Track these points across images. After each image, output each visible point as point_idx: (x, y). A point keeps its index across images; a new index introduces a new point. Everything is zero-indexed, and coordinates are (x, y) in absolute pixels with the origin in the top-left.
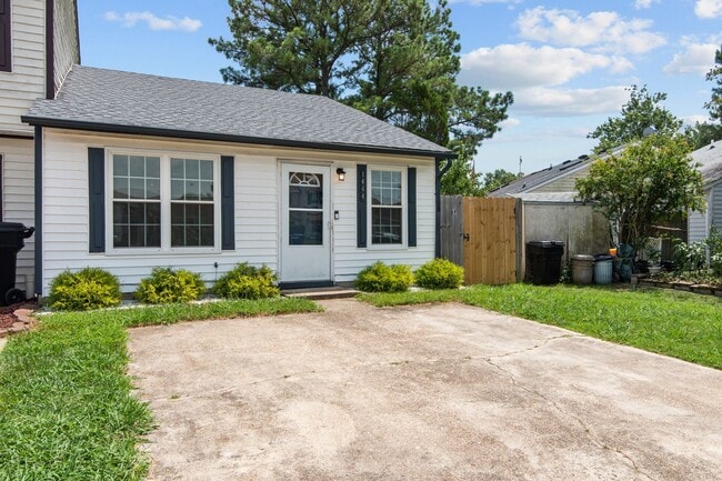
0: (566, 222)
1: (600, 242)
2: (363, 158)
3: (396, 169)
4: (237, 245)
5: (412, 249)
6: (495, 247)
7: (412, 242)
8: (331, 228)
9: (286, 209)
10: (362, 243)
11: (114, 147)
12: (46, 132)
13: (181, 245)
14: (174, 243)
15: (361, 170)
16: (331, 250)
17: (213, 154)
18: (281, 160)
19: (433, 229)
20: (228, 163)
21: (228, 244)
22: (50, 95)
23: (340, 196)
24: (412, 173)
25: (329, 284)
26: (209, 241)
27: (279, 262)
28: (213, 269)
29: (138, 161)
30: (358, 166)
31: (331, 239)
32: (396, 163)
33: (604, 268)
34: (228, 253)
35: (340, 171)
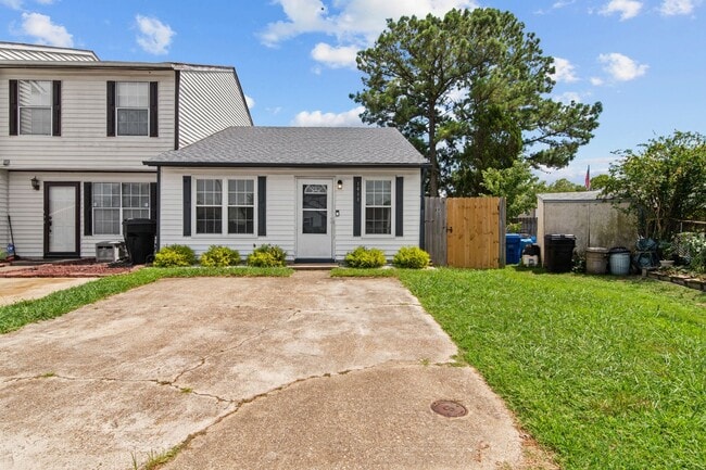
0: (588, 218)
1: (626, 236)
2: (359, 172)
3: (387, 179)
4: (268, 233)
5: (399, 238)
6: (477, 238)
7: (399, 233)
8: (333, 222)
9: (301, 210)
10: (357, 232)
11: (197, 175)
12: (163, 169)
13: (235, 232)
14: (230, 232)
15: (357, 181)
16: (333, 237)
17: (252, 176)
18: (297, 177)
19: (419, 223)
20: (262, 181)
21: (262, 232)
22: (176, 148)
23: (340, 200)
24: (400, 181)
25: (332, 261)
26: (250, 231)
27: (296, 245)
28: (252, 248)
29: (210, 182)
30: (355, 178)
31: (333, 230)
32: (386, 175)
33: (619, 261)
34: (261, 238)
35: (340, 182)
